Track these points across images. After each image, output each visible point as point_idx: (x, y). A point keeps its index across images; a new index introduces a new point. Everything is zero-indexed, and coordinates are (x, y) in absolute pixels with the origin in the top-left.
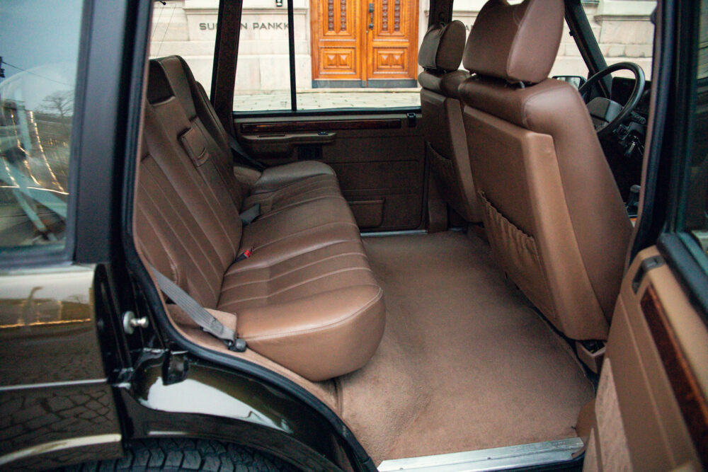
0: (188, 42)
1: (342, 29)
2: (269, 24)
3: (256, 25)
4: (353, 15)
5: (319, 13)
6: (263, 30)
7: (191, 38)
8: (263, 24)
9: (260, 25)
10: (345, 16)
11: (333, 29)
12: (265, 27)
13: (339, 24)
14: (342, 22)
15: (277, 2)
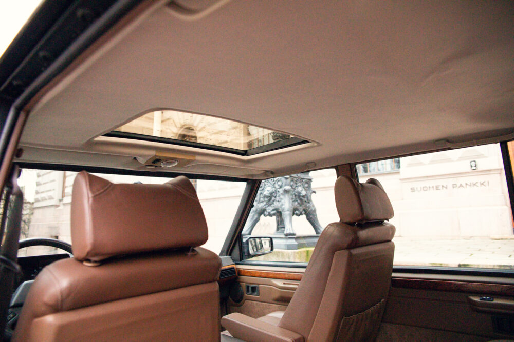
0: (402, 201)
3: (455, 186)
6: (461, 189)
7: (404, 198)
12: (463, 186)
15: (472, 167)
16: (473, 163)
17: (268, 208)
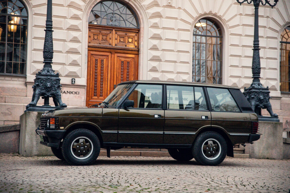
0: (26, 97)
1: (100, 96)
2: (67, 92)
3: (61, 92)
4: (106, 89)
5: (90, 88)
6: (64, 94)
7: (28, 95)
8: (64, 91)
9: (63, 92)
10: (102, 90)
11: (96, 96)
12: (65, 93)
13: (99, 93)
14: (101, 93)
15: (72, 82)
16: (73, 80)
17: (47, 93)
